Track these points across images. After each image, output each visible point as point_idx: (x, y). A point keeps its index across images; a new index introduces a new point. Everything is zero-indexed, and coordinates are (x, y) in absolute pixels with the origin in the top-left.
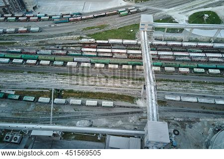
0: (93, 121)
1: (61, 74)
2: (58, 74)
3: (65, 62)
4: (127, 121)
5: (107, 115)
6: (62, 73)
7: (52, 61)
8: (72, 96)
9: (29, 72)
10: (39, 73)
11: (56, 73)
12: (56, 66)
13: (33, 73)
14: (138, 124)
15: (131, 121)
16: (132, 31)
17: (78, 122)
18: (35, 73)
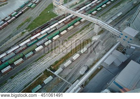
0: (86, 64)
1: (38, 60)
2: (36, 61)
3: (34, 51)
4: (99, 50)
5: (88, 56)
6: (37, 58)
7: (23, 57)
8: (60, 64)
9: (12, 78)
10: (21, 71)
11: (34, 62)
12: (28, 58)
13: (15, 75)
14: (105, 47)
15: (101, 49)
16: (49, 12)
17: (80, 72)
18: (17, 74)
